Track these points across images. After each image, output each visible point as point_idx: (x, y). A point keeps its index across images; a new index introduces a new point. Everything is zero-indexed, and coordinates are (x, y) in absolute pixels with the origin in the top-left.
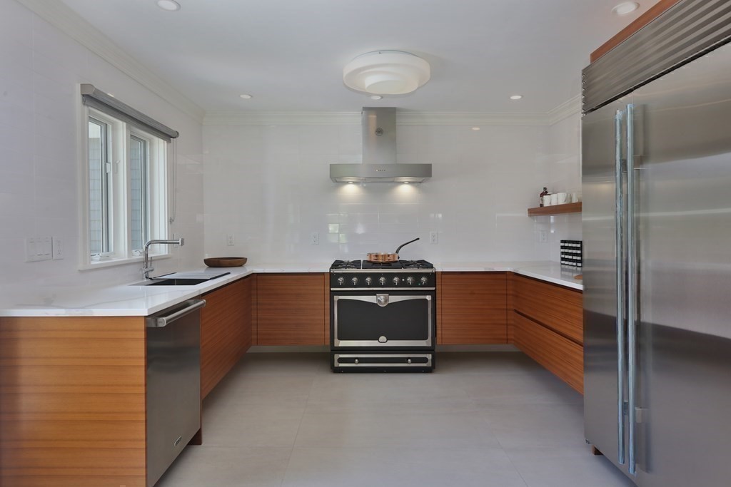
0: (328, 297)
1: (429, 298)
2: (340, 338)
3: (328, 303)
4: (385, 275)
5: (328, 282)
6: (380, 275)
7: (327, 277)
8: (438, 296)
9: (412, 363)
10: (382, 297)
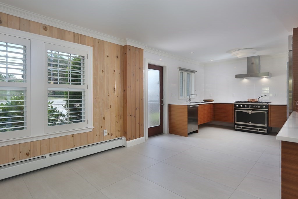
0: (233, 110)
1: (266, 112)
2: (237, 121)
3: (233, 112)
4: (251, 105)
5: (233, 106)
6: (249, 105)
7: (233, 105)
8: (270, 112)
9: (259, 131)
10: (250, 111)
